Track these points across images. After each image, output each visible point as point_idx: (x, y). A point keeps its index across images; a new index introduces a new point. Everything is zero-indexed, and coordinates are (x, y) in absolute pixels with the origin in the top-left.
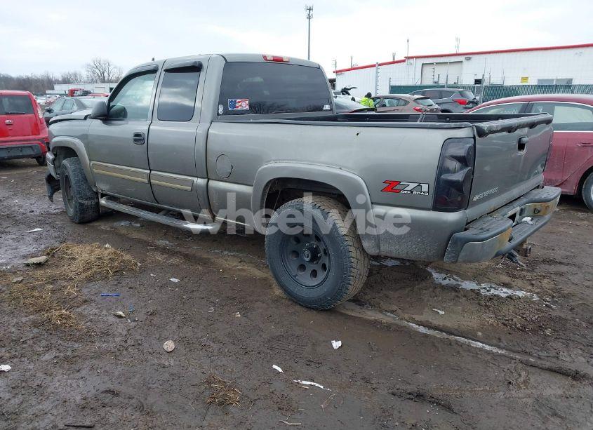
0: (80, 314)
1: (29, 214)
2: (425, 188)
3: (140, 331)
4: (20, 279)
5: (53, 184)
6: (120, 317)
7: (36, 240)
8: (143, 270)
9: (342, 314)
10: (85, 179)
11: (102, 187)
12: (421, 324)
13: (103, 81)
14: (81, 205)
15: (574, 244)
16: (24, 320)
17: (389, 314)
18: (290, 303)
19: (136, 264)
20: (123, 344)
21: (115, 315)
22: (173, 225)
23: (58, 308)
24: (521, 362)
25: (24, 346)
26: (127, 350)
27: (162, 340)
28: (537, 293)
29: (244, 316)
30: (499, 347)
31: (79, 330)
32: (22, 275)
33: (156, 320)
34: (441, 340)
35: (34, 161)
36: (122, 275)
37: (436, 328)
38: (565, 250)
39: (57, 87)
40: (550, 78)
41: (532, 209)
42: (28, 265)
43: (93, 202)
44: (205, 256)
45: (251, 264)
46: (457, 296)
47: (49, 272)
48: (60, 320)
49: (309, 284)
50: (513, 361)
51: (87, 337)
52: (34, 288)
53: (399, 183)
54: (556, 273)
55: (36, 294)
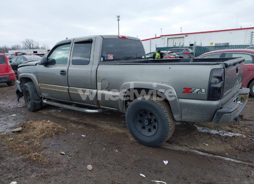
0: (44, 154)
1: (8, 108)
2: (203, 90)
3: (74, 161)
4: (12, 139)
5: (19, 94)
6: (63, 154)
7: (14, 120)
8: (68, 132)
9: (164, 148)
10: (36, 91)
11: (44, 95)
12: (199, 150)
13: (30, 48)
14: (34, 103)
15: (251, 111)
16: (18, 158)
17: (184, 147)
18: (139, 144)
19: (64, 129)
20: (68, 167)
21: (60, 154)
22: (80, 111)
23: (32, 152)
24: (249, 166)
25: (21, 171)
26: (70, 170)
27: (86, 164)
28: (245, 134)
29: (119, 151)
30: (237, 160)
31: (45, 162)
32: (12, 137)
33: (80, 155)
34: (211, 158)
35: (6, 84)
36: (59, 134)
37: (207, 152)
38: (249, 114)
39: (9, 51)
40: (220, 43)
41: (241, 98)
42: (14, 132)
43: (40, 102)
44: (94, 124)
45: (115, 127)
46: (211, 137)
47: (25, 134)
48: (35, 158)
49: (148, 135)
50: (246, 166)
51: (49, 165)
52: (19, 143)
53: (191, 89)
54: (249, 125)
55: (21, 145)
